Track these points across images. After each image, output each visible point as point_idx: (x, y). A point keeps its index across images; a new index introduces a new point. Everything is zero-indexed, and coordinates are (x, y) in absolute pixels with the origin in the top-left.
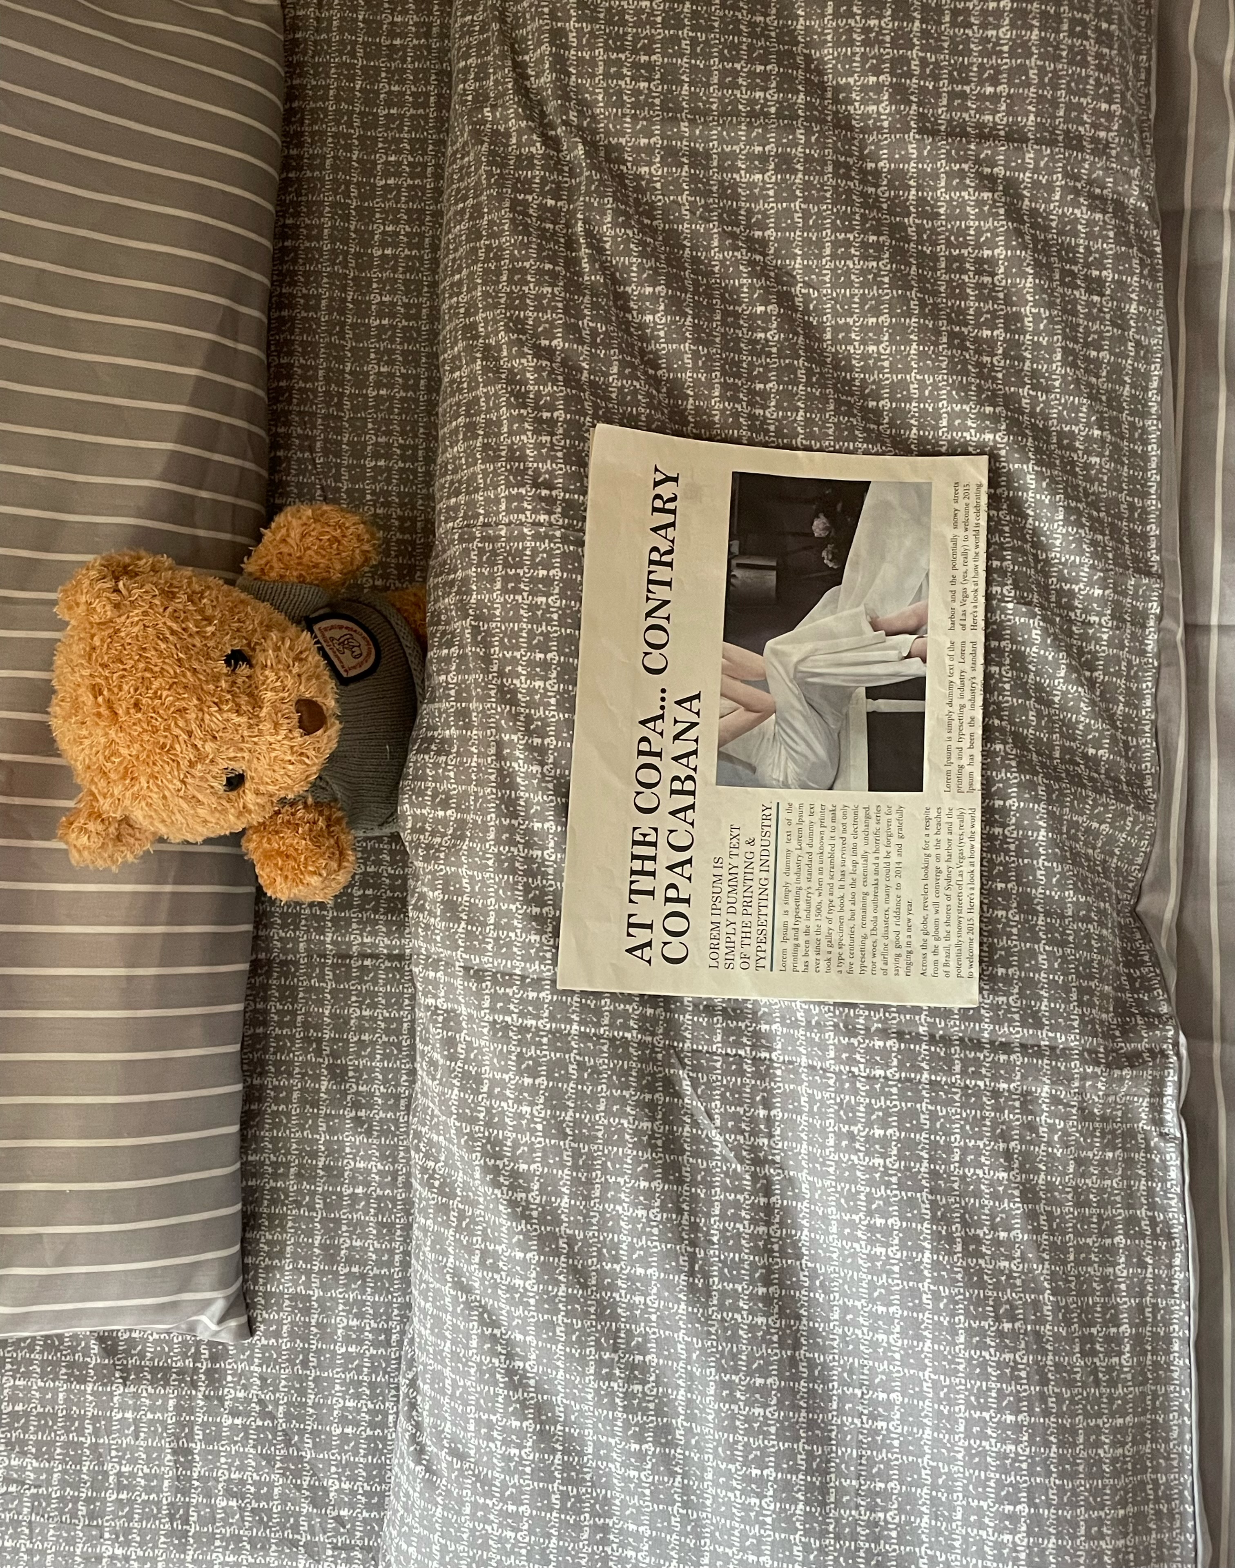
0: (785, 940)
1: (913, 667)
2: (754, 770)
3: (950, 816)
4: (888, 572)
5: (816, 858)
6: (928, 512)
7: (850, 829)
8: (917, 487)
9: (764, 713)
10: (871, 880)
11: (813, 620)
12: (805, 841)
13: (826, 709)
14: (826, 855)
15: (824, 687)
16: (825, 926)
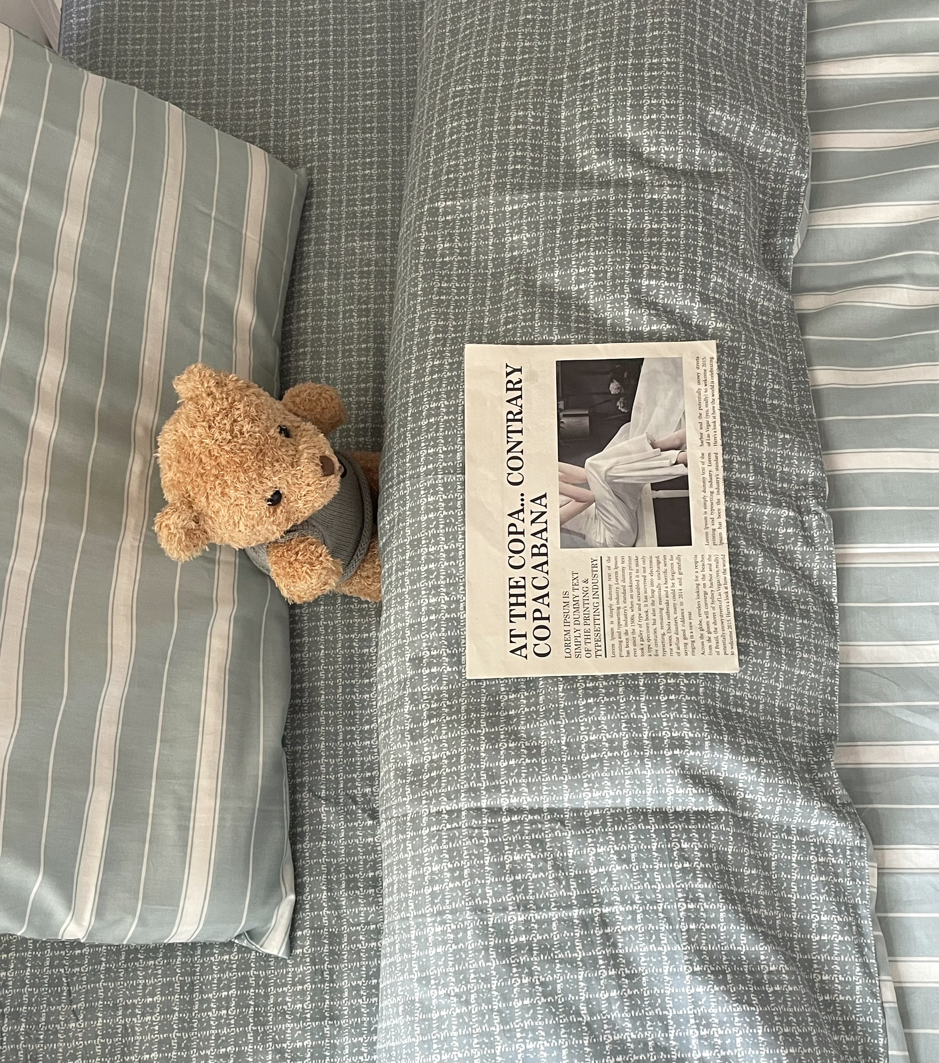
0: (613, 638)
1: (680, 470)
2: (584, 537)
3: (709, 559)
4: (659, 412)
5: (628, 589)
6: (681, 375)
7: (648, 571)
8: (674, 360)
9: (589, 502)
10: (664, 601)
11: (614, 444)
12: (620, 578)
13: (628, 498)
14: (634, 587)
15: (625, 484)
16: (637, 630)
